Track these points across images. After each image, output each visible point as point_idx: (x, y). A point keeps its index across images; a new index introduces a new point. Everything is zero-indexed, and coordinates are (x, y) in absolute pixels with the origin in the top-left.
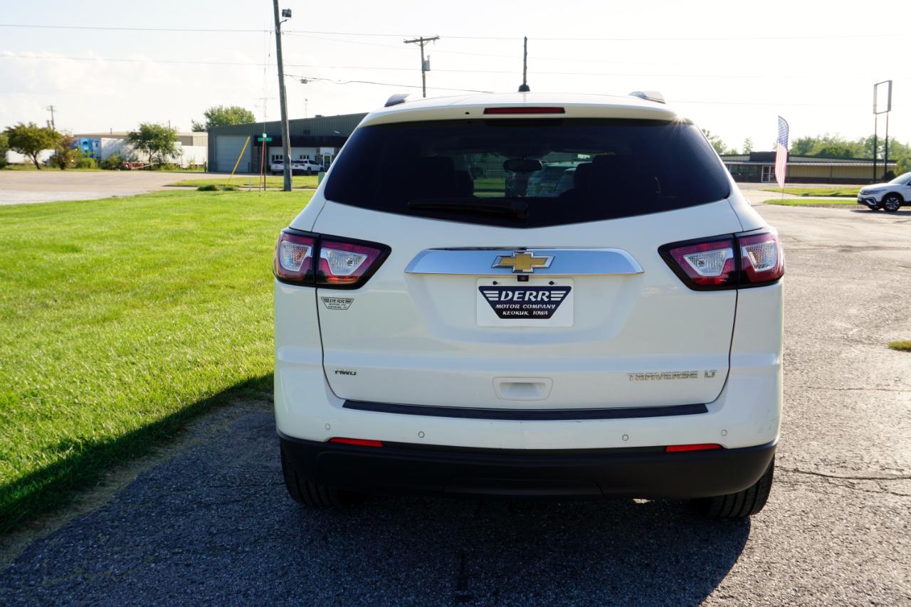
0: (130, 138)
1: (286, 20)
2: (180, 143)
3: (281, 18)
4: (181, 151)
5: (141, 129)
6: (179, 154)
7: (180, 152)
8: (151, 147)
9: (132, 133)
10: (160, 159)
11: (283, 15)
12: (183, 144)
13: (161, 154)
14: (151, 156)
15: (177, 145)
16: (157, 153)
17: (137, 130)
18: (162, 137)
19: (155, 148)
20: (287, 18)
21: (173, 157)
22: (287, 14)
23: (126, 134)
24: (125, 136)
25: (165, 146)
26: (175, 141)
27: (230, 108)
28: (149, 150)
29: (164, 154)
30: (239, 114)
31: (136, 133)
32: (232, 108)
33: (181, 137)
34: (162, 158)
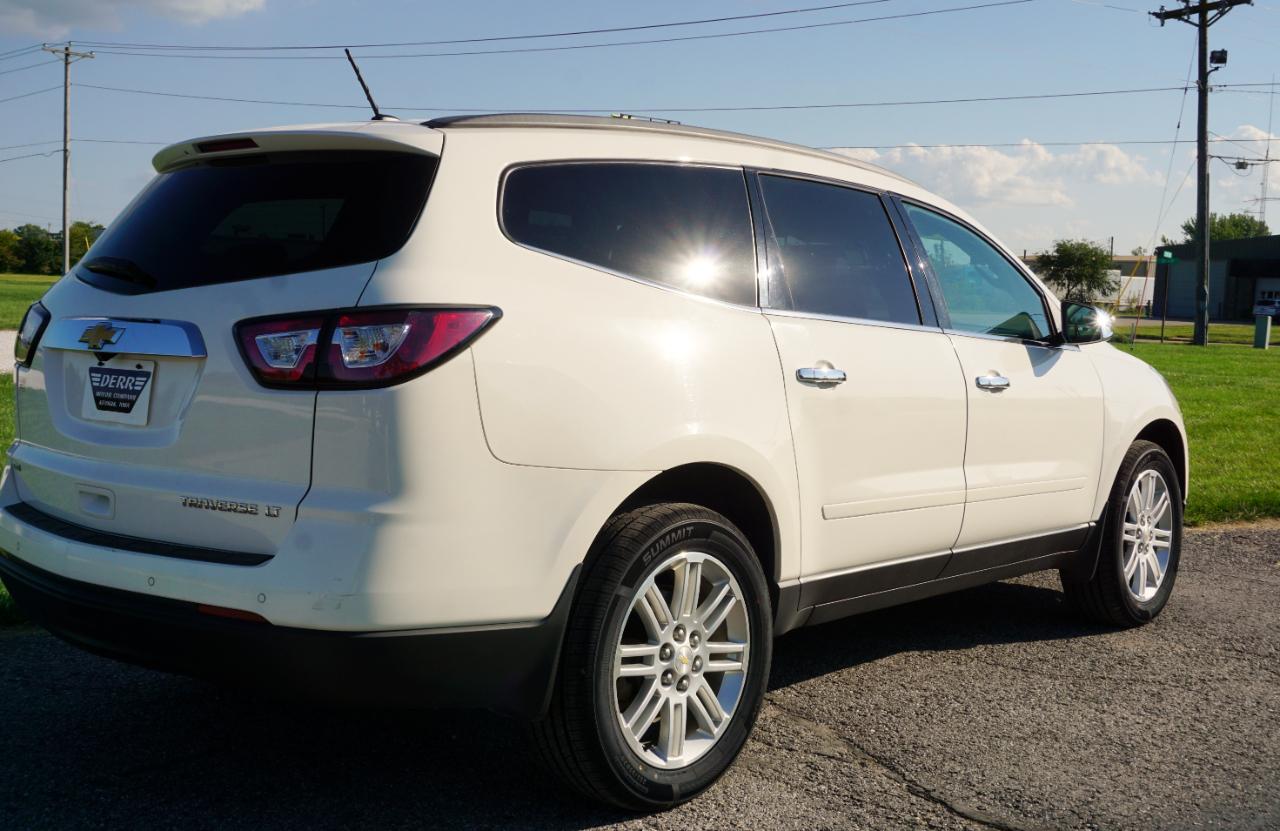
0: (1039, 265)
1: (1217, 69)
2: (1118, 272)
3: (1210, 66)
4: (1116, 283)
5: (1057, 251)
6: (1113, 289)
7: (1116, 287)
8: (1069, 278)
9: (1043, 256)
10: (1081, 295)
11: (1212, 62)
12: (1123, 274)
13: (1085, 288)
14: (1069, 291)
15: (1113, 275)
16: (1079, 287)
17: (1052, 251)
18: (1086, 262)
19: (1075, 279)
20: (1219, 65)
21: (1104, 293)
22: (1220, 57)
23: (1034, 259)
24: (1034, 262)
25: (1092, 276)
26: (1110, 268)
27: (1228, 217)
28: (1066, 282)
29: (1089, 289)
30: (1242, 227)
31: (1048, 257)
32: (1232, 217)
33: (1119, 262)
34: (1086, 295)
